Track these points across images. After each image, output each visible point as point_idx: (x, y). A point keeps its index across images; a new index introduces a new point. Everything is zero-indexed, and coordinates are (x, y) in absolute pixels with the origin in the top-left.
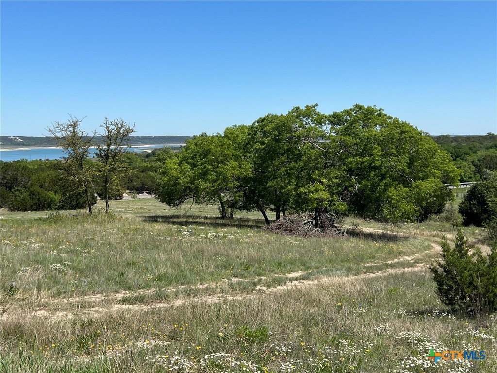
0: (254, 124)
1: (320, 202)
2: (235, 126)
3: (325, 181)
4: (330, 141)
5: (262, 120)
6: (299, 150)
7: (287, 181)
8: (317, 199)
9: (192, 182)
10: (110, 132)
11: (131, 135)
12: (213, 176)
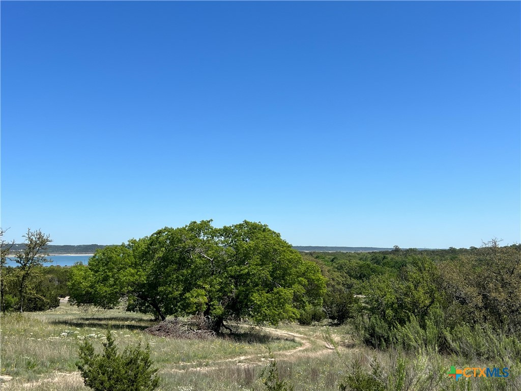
0: (152, 235)
1: (198, 306)
2: (147, 237)
3: (207, 287)
4: (213, 251)
5: (159, 232)
6: (191, 259)
7: (174, 287)
8: (196, 303)
9: (91, 287)
10: (31, 241)
11: (49, 244)
12: (111, 281)
